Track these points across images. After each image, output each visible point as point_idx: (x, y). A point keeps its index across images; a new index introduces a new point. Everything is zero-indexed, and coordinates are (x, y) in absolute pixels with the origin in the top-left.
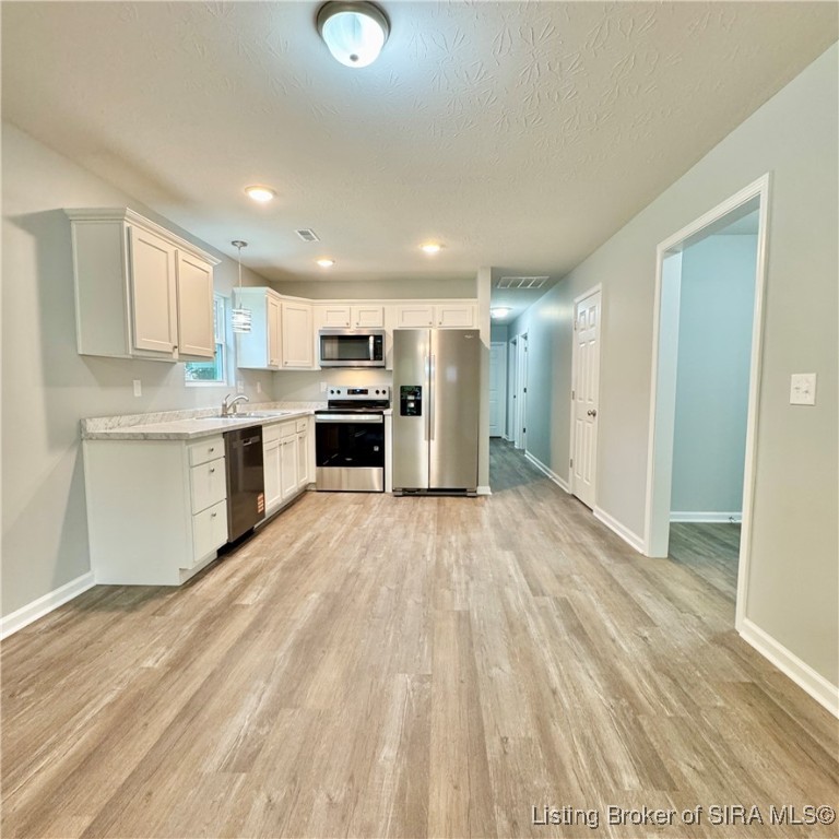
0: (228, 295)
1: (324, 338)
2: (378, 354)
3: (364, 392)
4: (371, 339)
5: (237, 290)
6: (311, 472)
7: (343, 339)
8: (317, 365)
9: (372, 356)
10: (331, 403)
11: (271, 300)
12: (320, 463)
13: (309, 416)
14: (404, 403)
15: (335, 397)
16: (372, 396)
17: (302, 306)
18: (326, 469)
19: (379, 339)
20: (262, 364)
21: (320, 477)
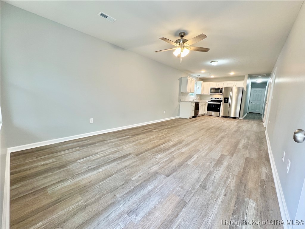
0: (196, 83)
1: (211, 89)
2: (221, 92)
3: (218, 99)
4: (220, 89)
5: (197, 82)
6: (206, 112)
7: (215, 89)
8: (209, 94)
9: (220, 92)
10: (211, 101)
11: (202, 83)
12: (208, 110)
13: (207, 102)
14: (225, 100)
15: (212, 99)
16: (219, 99)
17: (208, 84)
18: (209, 112)
19: (222, 89)
20: (200, 94)
21: (208, 113)
